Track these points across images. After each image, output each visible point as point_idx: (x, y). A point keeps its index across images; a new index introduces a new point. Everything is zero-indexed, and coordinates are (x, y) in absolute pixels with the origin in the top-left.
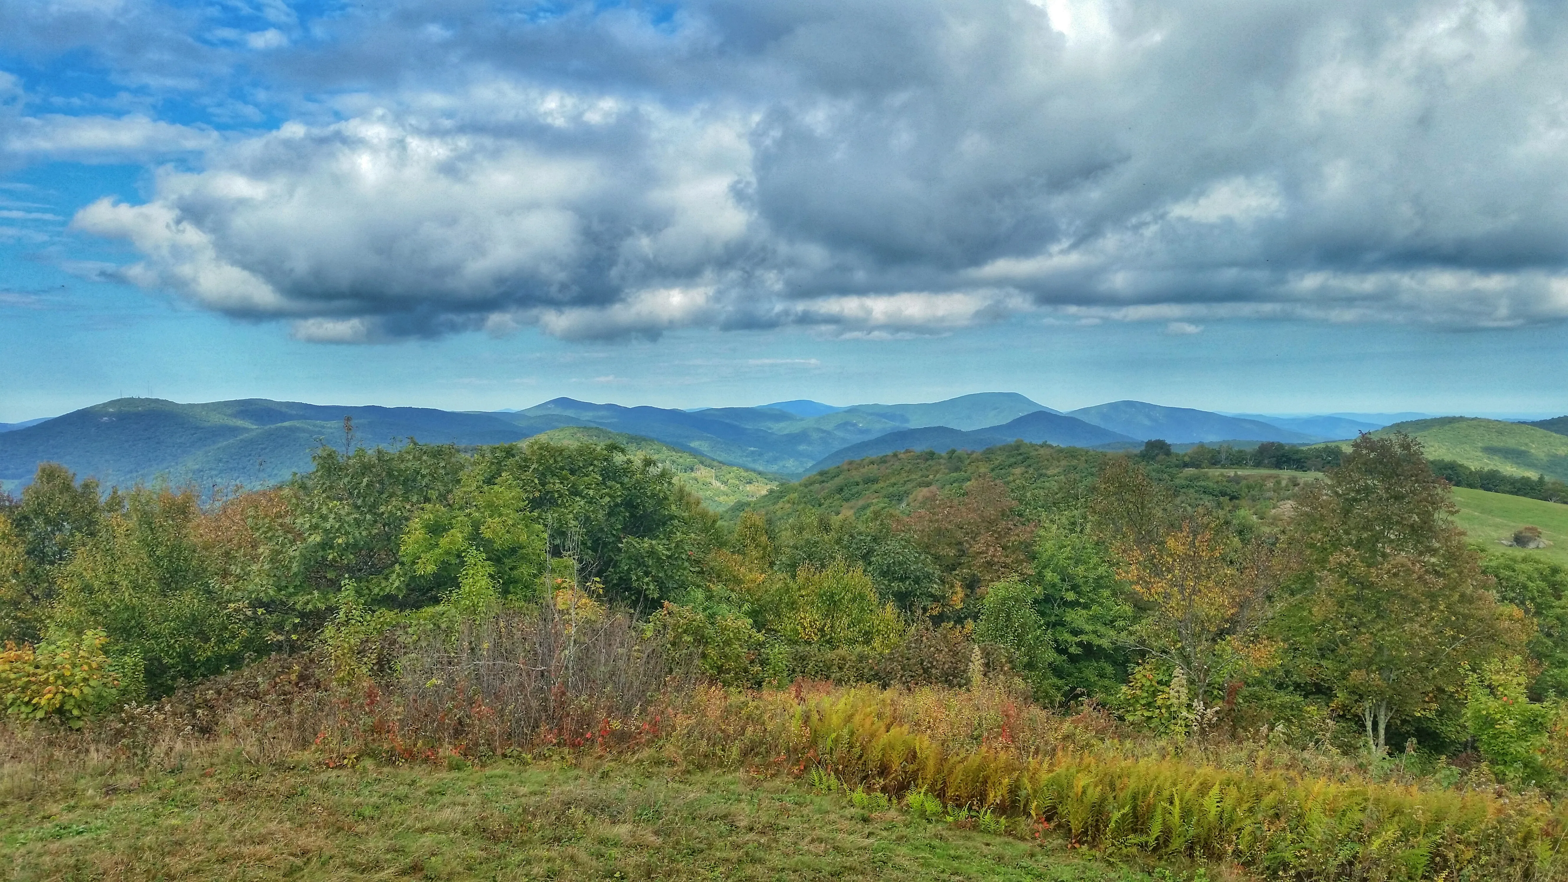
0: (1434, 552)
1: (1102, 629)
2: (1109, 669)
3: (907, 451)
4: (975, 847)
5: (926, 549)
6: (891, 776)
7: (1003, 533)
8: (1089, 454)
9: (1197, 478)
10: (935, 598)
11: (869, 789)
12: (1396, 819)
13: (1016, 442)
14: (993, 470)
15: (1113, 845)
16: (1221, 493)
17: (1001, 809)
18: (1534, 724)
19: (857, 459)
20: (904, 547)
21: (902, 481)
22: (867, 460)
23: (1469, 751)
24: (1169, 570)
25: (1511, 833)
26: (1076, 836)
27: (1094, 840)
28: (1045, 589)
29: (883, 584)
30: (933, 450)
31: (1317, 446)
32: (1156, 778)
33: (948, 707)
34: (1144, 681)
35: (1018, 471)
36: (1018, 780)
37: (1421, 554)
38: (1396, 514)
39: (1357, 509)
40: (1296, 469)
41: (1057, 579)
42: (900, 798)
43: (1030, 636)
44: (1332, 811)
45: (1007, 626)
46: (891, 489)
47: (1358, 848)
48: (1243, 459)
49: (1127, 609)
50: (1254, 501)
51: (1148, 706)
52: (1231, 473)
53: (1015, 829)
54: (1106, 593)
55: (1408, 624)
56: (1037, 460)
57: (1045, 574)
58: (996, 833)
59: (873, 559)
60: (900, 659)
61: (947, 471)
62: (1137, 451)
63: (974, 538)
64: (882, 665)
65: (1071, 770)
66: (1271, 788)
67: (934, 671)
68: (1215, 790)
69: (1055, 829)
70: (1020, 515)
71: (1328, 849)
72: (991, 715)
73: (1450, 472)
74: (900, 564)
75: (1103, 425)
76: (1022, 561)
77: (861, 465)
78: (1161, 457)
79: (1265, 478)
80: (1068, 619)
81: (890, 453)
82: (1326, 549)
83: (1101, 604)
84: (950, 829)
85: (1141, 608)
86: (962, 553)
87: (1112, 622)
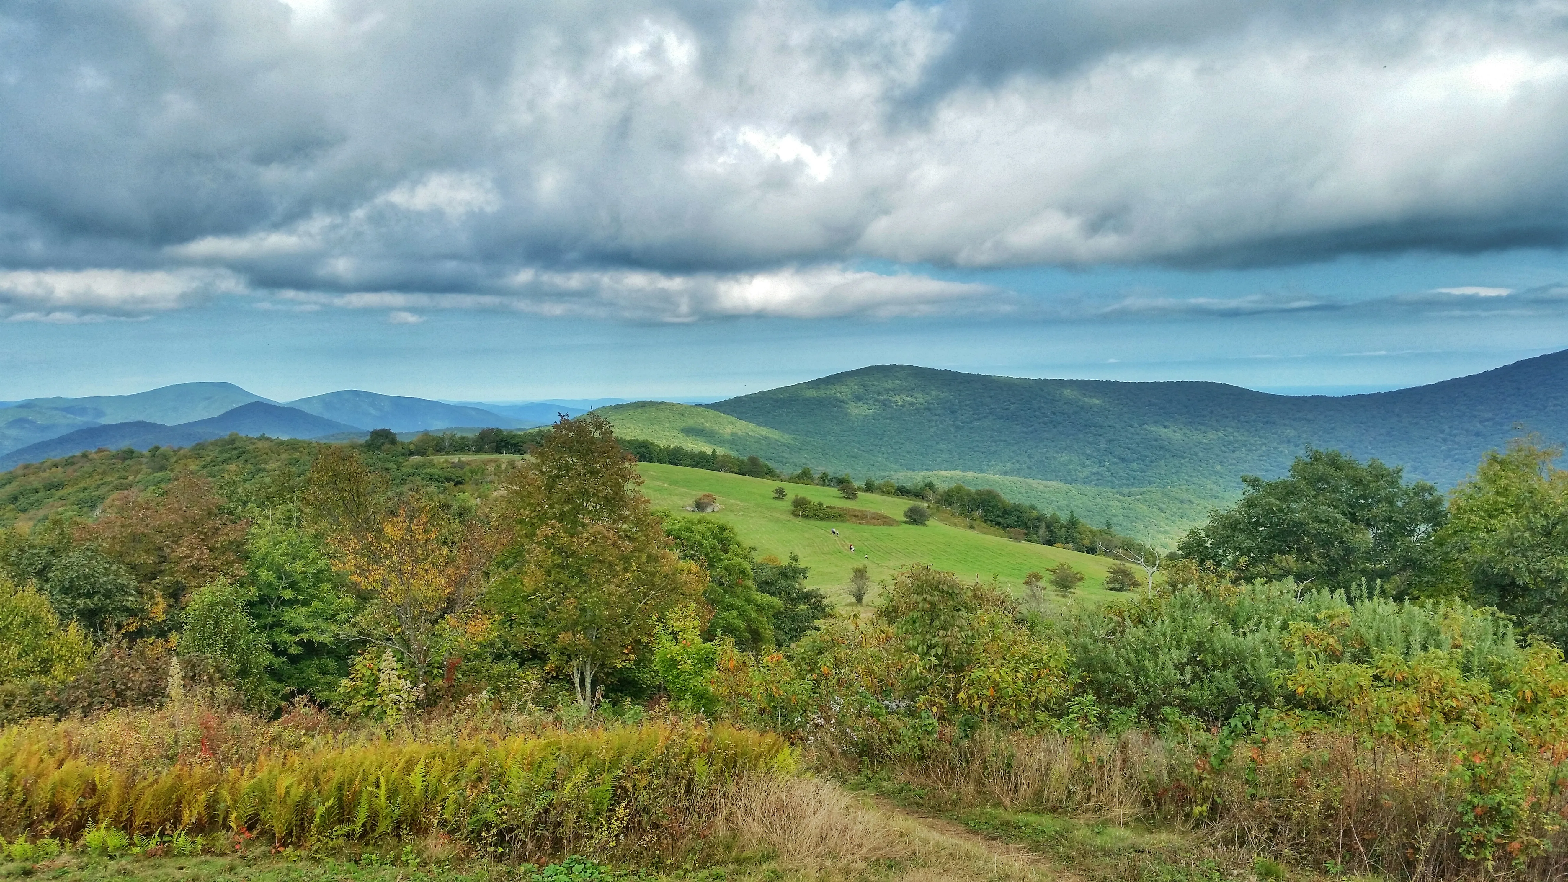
0: (624, 519)
1: (324, 625)
2: (332, 664)
3: (100, 450)
4: (167, 875)
5: (120, 557)
6: (65, 817)
7: (210, 533)
8: (312, 445)
9: (423, 466)
10: (132, 613)
11: (35, 837)
12: (585, 762)
13: (231, 435)
14: (204, 467)
15: (319, 840)
16: (446, 479)
17: (198, 828)
18: (707, 661)
19: (36, 462)
20: (91, 558)
21: (94, 485)
22: (49, 463)
23: (662, 693)
24: (387, 557)
25: (675, 755)
26: (280, 840)
27: (299, 840)
28: (260, 589)
29: (66, 602)
30: (132, 448)
31: (531, 431)
32: (362, 764)
33: (138, 729)
34: (364, 671)
35: (232, 467)
36: (216, 793)
37: (615, 522)
38: (592, 488)
39: (560, 485)
40: (513, 453)
41: (272, 577)
42: (75, 839)
43: (242, 641)
44: (532, 765)
45: (216, 634)
46: (81, 495)
47: (552, 795)
48: (466, 445)
49: (349, 601)
50: (477, 485)
51: (370, 695)
52: (455, 459)
53: (214, 846)
54: (326, 587)
55: (606, 586)
56: (254, 454)
57: (259, 573)
58: (192, 854)
59: (51, 575)
60: (86, 685)
61: (149, 471)
62: (362, 441)
63: (175, 542)
64: (65, 695)
65: (274, 773)
66: (474, 753)
67: (129, 693)
68: (421, 765)
69: (257, 838)
70: (230, 513)
71: (526, 802)
72: (188, 732)
73: (643, 449)
74: (86, 577)
75: (326, 416)
76: (233, 562)
77: (40, 468)
78: (387, 446)
79: (486, 463)
80: (286, 619)
81: (78, 453)
82: (533, 524)
83: (321, 600)
84: (137, 862)
85: (364, 598)
86: (164, 559)
87: (334, 616)
